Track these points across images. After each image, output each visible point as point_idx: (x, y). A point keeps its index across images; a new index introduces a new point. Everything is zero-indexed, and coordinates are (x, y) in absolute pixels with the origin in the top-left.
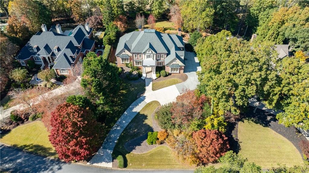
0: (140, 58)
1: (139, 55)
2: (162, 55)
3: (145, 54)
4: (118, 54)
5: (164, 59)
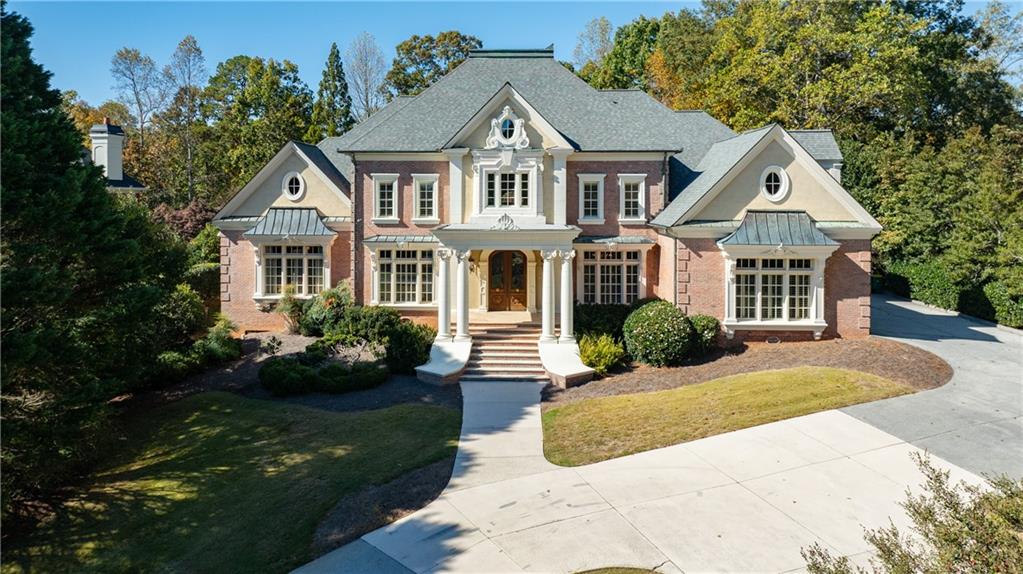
0: (427, 219)
1: (413, 192)
2: (623, 179)
3: (468, 159)
4: (236, 211)
5: (647, 226)
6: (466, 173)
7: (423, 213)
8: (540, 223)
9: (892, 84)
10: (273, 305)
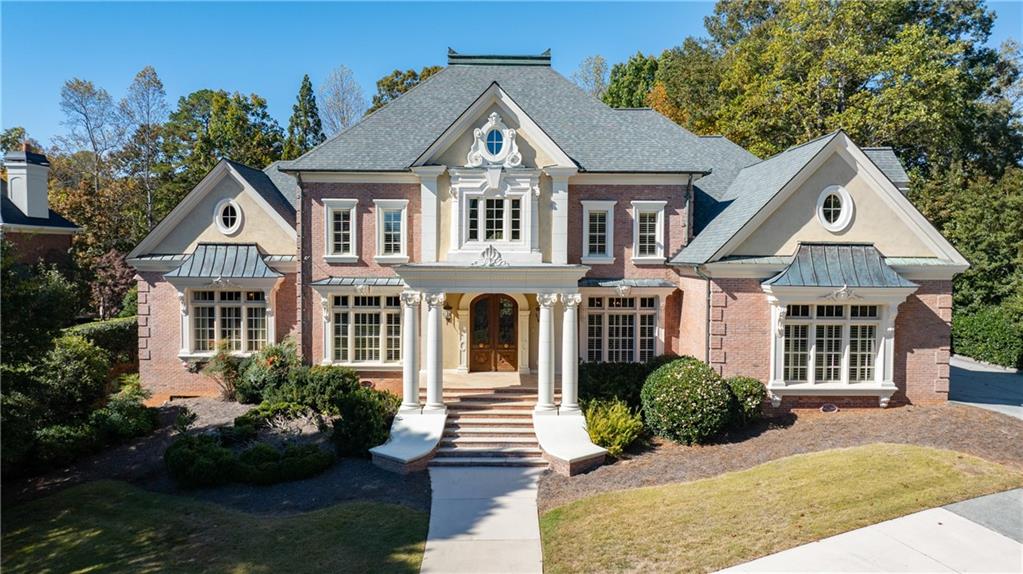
0: (393, 257)
2: (635, 209)
3: (445, 179)
4: (156, 247)
5: (666, 264)
7: (388, 249)
8: (536, 259)
9: (929, 112)
10: (200, 366)
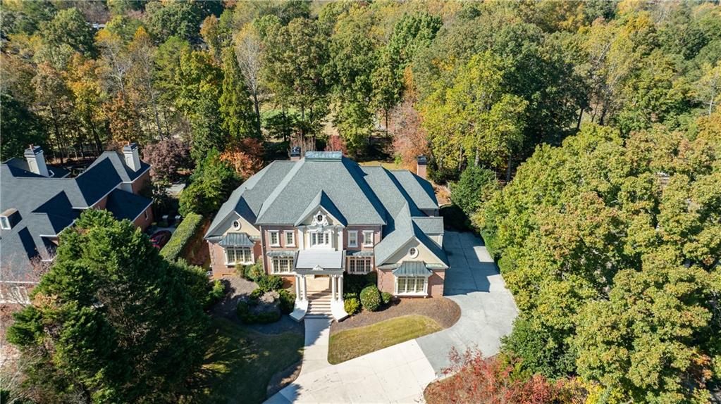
0: (290, 245)
1: (285, 235)
2: (364, 232)
3: (306, 229)
4: (215, 233)
5: (373, 248)
6: (304, 233)
7: (289, 243)
10: (232, 266)
